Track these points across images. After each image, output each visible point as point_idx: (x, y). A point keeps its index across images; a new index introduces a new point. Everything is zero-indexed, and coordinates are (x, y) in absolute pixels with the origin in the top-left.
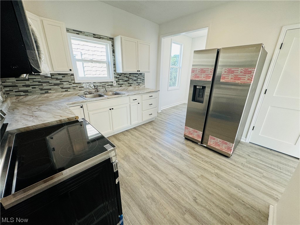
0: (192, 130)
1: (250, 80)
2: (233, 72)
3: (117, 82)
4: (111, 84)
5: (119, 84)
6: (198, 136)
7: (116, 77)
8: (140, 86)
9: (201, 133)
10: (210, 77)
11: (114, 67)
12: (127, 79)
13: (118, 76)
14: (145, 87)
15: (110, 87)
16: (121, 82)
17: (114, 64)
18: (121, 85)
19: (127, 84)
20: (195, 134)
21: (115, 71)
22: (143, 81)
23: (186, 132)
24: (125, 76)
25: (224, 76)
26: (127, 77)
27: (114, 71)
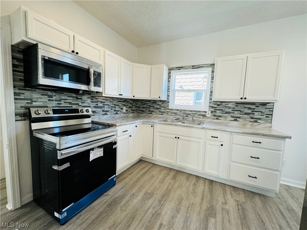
4: (204, 113)
7: (212, 107)
14: (273, 128)
15: (202, 117)
16: (218, 113)
18: (218, 117)
22: (267, 117)
27: (209, 99)
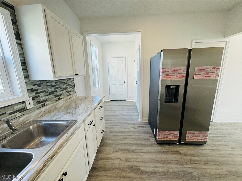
0: (168, 133)
1: (218, 76)
2: (204, 70)
3: (34, 98)
4: (21, 106)
5: (39, 103)
6: (175, 136)
7: (32, 90)
8: (72, 96)
9: (177, 133)
10: (183, 75)
11: (23, 69)
12: (52, 89)
13: (35, 87)
14: (78, 96)
16: (42, 97)
17: (24, 64)
19: (53, 98)
20: (171, 135)
21: (27, 77)
22: (73, 88)
23: (161, 137)
24: (48, 84)
25: (196, 74)
26: (52, 86)
27: (25, 77)
